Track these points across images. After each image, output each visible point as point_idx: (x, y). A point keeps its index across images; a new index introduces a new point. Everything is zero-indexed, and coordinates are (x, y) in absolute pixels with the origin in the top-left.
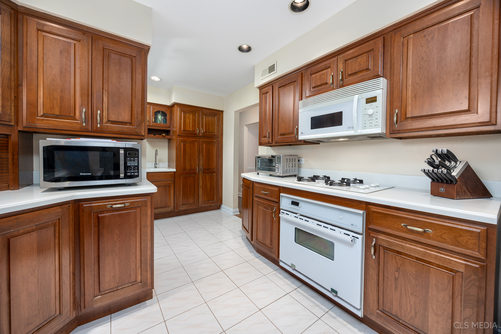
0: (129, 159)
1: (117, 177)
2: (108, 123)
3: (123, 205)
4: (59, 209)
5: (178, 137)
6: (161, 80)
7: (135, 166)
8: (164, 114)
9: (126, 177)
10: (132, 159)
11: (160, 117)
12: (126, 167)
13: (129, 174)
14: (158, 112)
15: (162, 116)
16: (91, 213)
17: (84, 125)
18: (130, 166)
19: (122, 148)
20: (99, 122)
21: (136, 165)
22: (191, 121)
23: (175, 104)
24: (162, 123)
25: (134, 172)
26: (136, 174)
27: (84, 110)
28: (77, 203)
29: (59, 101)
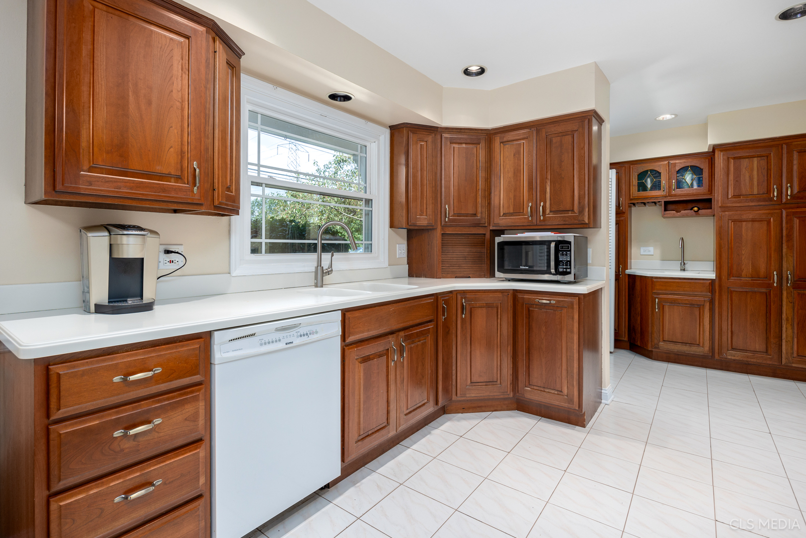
0: (561, 253)
1: (548, 272)
2: (550, 213)
3: (548, 302)
4: (500, 295)
5: (722, 211)
6: (676, 115)
7: (568, 261)
8: (696, 170)
9: (557, 273)
10: (565, 253)
11: (688, 177)
12: (557, 262)
13: (561, 270)
14: (684, 169)
15: (692, 174)
16: (523, 304)
17: (530, 219)
18: (562, 261)
19: (553, 241)
20: (541, 214)
21: (569, 259)
22: (755, 173)
23: (715, 148)
24: (695, 186)
25: (566, 268)
26: (568, 270)
27: (530, 204)
28: (516, 291)
29: (513, 200)
